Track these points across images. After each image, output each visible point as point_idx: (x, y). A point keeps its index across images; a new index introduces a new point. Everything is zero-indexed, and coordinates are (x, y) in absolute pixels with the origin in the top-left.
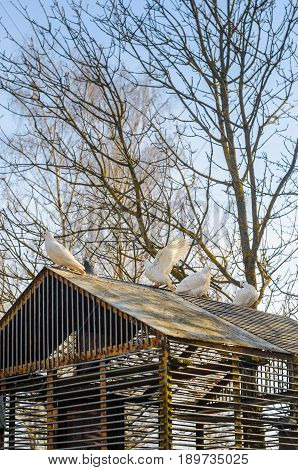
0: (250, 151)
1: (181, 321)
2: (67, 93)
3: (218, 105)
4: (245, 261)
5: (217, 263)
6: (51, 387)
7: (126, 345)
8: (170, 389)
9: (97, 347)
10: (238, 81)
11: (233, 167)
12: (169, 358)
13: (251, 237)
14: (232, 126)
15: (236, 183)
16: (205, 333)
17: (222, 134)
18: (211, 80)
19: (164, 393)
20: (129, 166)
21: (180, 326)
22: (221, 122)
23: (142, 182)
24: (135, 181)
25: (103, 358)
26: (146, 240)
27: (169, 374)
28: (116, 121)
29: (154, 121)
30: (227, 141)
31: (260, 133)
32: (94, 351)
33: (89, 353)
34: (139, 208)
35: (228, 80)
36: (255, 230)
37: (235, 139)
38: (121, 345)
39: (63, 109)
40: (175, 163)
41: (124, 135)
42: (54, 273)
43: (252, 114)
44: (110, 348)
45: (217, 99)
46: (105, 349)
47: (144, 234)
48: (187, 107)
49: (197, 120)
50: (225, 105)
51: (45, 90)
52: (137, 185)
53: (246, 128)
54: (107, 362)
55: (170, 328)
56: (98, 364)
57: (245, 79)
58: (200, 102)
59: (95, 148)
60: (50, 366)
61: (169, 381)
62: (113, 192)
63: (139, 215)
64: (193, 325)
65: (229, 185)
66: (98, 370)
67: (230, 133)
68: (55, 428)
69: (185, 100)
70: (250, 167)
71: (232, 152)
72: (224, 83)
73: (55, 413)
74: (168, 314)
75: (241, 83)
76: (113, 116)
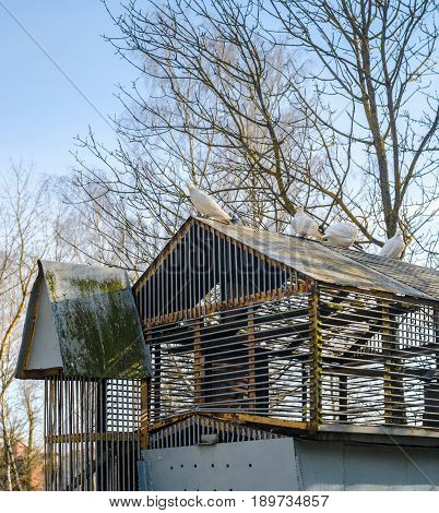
0: (392, 108)
1: (329, 268)
2: (204, 52)
3: (358, 61)
4: (387, 220)
5: (357, 223)
6: (198, 335)
7: (275, 291)
8: (320, 334)
9: (245, 294)
10: (380, 36)
11: (374, 126)
12: (319, 302)
13: (393, 196)
14: (374, 83)
15: (377, 142)
16: (354, 279)
17: (363, 92)
18: (352, 37)
19: (314, 338)
20: (268, 126)
21: (329, 272)
22: (362, 80)
23: (282, 142)
24: (275, 141)
25: (251, 305)
26: (286, 200)
27: (320, 319)
28: (255, 80)
29: (292, 81)
30: (368, 99)
31: (402, 92)
32: (242, 298)
33: (236, 300)
34: (278, 169)
35: (370, 35)
36: (397, 189)
37: (377, 97)
38: (269, 292)
39: (200, 70)
40: (314, 123)
41: (263, 96)
42: (200, 222)
43: (395, 71)
44: (258, 294)
45: (358, 57)
46: (252, 296)
47: (283, 194)
48: (327, 65)
49: (337, 78)
50: (367, 62)
51: (182, 50)
52: (277, 145)
53: (389, 85)
54: (255, 308)
55: (319, 274)
56: (246, 310)
57: (388, 34)
58: (340, 59)
59: (234, 109)
60: (197, 314)
61: (319, 325)
62: (253, 153)
63: (278, 175)
64: (342, 272)
65: (370, 144)
66: (246, 316)
67: (372, 90)
68: (202, 375)
69: (325, 57)
70: (392, 124)
71: (374, 110)
72: (365, 39)
73: (202, 361)
74: (316, 261)
75: (384, 39)
76: (252, 76)
